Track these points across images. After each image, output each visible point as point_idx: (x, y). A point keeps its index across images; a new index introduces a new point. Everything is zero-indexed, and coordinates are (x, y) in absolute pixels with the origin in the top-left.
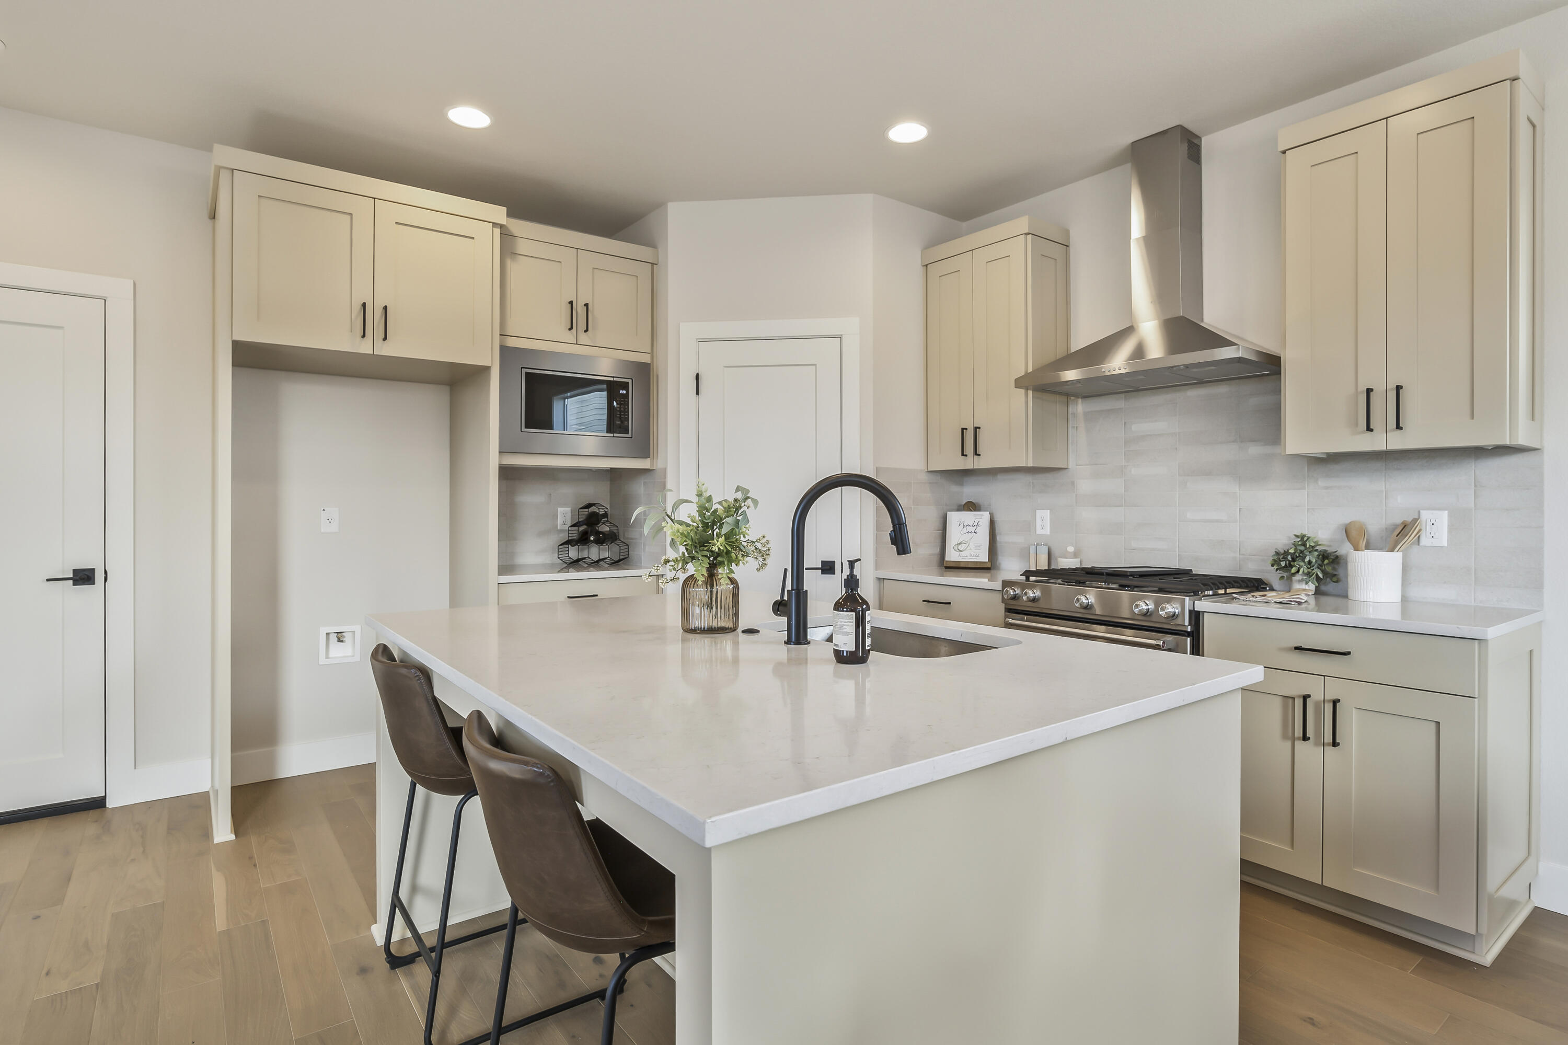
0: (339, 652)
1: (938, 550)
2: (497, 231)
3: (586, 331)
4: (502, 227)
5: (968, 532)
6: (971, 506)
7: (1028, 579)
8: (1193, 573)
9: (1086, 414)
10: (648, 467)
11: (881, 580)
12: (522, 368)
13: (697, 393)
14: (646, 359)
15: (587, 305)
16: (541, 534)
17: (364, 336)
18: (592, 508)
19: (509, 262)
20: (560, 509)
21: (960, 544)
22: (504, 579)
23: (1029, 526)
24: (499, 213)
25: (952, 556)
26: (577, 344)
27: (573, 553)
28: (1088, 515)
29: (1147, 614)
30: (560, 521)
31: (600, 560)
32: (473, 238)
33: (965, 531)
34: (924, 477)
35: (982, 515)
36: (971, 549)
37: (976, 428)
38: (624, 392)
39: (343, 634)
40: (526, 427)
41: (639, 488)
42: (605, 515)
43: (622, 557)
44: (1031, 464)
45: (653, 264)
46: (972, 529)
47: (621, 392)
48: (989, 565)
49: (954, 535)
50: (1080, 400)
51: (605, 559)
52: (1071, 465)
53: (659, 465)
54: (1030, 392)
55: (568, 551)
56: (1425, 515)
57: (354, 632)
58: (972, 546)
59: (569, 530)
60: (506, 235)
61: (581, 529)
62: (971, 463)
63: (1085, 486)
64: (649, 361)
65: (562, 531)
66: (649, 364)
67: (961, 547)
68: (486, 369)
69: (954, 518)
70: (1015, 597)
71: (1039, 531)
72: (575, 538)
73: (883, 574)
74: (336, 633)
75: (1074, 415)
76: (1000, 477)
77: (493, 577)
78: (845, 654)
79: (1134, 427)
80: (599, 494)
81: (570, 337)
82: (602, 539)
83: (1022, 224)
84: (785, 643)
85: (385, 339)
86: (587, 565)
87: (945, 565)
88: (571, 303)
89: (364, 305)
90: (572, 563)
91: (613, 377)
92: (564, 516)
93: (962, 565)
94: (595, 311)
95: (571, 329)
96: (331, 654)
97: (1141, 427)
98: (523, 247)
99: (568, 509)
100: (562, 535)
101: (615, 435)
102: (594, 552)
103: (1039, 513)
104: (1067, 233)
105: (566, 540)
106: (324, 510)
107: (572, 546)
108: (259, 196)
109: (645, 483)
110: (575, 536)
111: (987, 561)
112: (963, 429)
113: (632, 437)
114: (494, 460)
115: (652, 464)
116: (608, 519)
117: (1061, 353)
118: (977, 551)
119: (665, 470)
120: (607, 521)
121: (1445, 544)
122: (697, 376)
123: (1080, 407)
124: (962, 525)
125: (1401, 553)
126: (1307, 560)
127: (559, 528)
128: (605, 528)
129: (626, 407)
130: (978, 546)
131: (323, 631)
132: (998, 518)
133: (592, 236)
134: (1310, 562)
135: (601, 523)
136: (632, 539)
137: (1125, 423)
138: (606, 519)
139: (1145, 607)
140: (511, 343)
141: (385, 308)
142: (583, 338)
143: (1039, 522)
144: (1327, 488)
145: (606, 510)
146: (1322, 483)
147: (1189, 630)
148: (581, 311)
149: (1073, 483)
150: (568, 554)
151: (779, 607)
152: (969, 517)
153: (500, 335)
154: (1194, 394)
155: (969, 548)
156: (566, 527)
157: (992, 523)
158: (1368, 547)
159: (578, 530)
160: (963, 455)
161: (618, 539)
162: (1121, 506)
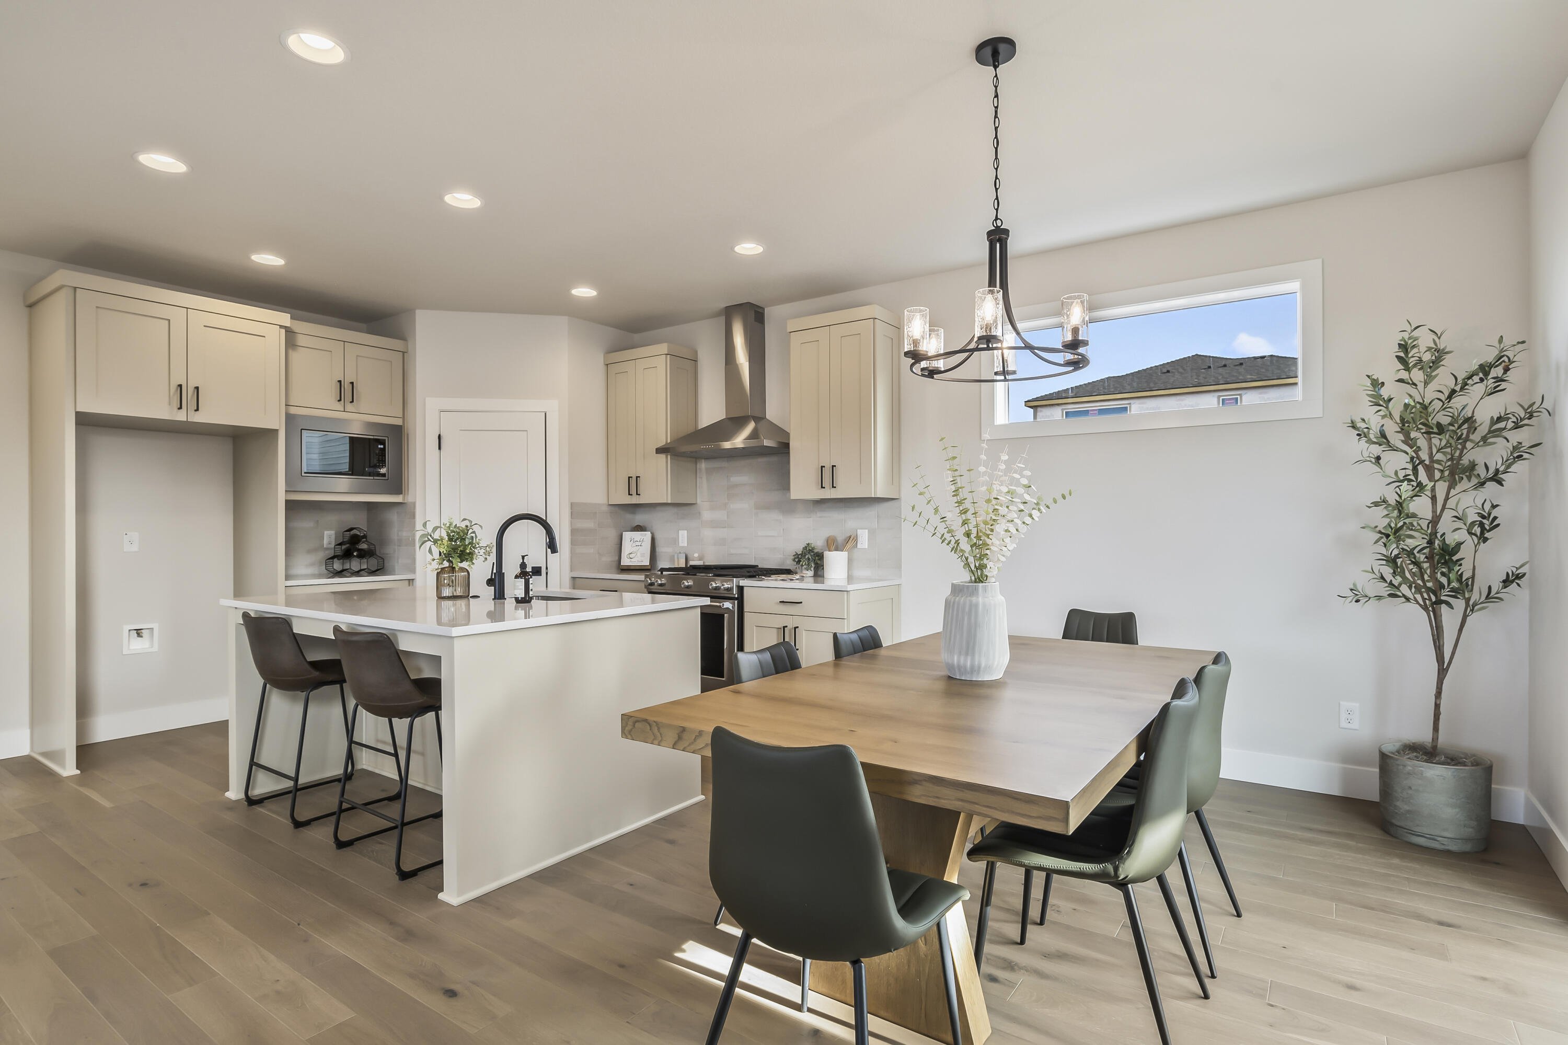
0: (138, 645)
1: (617, 558)
2: (283, 331)
3: (352, 401)
4: (285, 327)
5: (637, 546)
6: (639, 528)
7: (662, 573)
8: (759, 567)
9: (707, 469)
10: (400, 501)
11: (574, 578)
12: (301, 429)
13: (440, 448)
14: (398, 422)
15: (352, 383)
16: (310, 551)
17: (180, 408)
18: (353, 531)
19: (290, 352)
20: (326, 532)
21: (631, 553)
22: (289, 583)
23: (675, 541)
24: (284, 318)
25: (625, 562)
26: (344, 411)
27: (337, 565)
28: (708, 534)
29: (717, 588)
30: (326, 541)
31: (361, 570)
32: (264, 337)
33: (634, 545)
34: (605, 508)
35: (646, 534)
37: (637, 477)
38: (382, 446)
39: (142, 631)
41: (393, 517)
42: (365, 536)
43: (379, 568)
44: (669, 502)
45: (404, 353)
46: (639, 544)
47: (379, 446)
48: (649, 568)
49: (627, 547)
50: (703, 460)
51: (365, 569)
52: (699, 501)
53: (409, 499)
54: (669, 457)
55: (333, 564)
56: (859, 532)
57: (152, 629)
58: (639, 554)
59: (334, 548)
60: (289, 332)
61: (344, 547)
62: (634, 500)
63: (707, 515)
64: (401, 424)
65: (327, 549)
66: (401, 426)
67: (631, 556)
68: (275, 432)
69: (627, 536)
70: (652, 584)
71: (681, 544)
72: (339, 554)
73: (576, 575)
74: (135, 630)
75: (700, 469)
76: (658, 508)
77: (282, 582)
78: (520, 599)
79: (732, 479)
80: (359, 521)
81: (339, 406)
82: (363, 555)
83: (663, 348)
84: (493, 599)
85: (197, 410)
86: (350, 574)
87: (621, 568)
88: (340, 381)
89: (180, 386)
90: (337, 573)
91: (374, 436)
92: (329, 537)
93: (632, 568)
94: (359, 387)
95: (340, 400)
96: (132, 647)
97: (736, 479)
98: (301, 340)
99: (333, 532)
100: (327, 552)
101: (375, 478)
102: (355, 564)
103: (681, 532)
104: (696, 353)
105: (332, 555)
106: (126, 534)
107: (338, 559)
108: (97, 307)
109: (397, 512)
110: (339, 553)
111: (648, 564)
112: (629, 477)
113: (388, 480)
114: (282, 497)
115: (404, 498)
116: (366, 539)
117: (691, 430)
118: (643, 558)
119: (414, 504)
120: (366, 541)
121: (867, 547)
122: (439, 437)
123: (703, 465)
124: (632, 541)
125: (847, 552)
126: (807, 557)
127: (325, 546)
128: (364, 546)
129: (384, 457)
130: (643, 555)
131: (127, 628)
132: (657, 536)
133: (356, 332)
134: (809, 559)
135: (361, 542)
136: (387, 554)
137: (728, 476)
138: (365, 540)
139: (714, 585)
140: (293, 411)
141: (197, 388)
142: (349, 407)
143: (681, 538)
144: (820, 517)
145: (365, 533)
146: (819, 514)
147: (736, 596)
148: (348, 387)
149: (700, 513)
150: (333, 566)
151: (490, 582)
152: (637, 535)
153: (286, 405)
154: (762, 460)
155: (637, 556)
156: (333, 546)
157: (653, 540)
158: (837, 549)
159: (341, 548)
160: (629, 494)
161: (376, 554)
162: (725, 527)
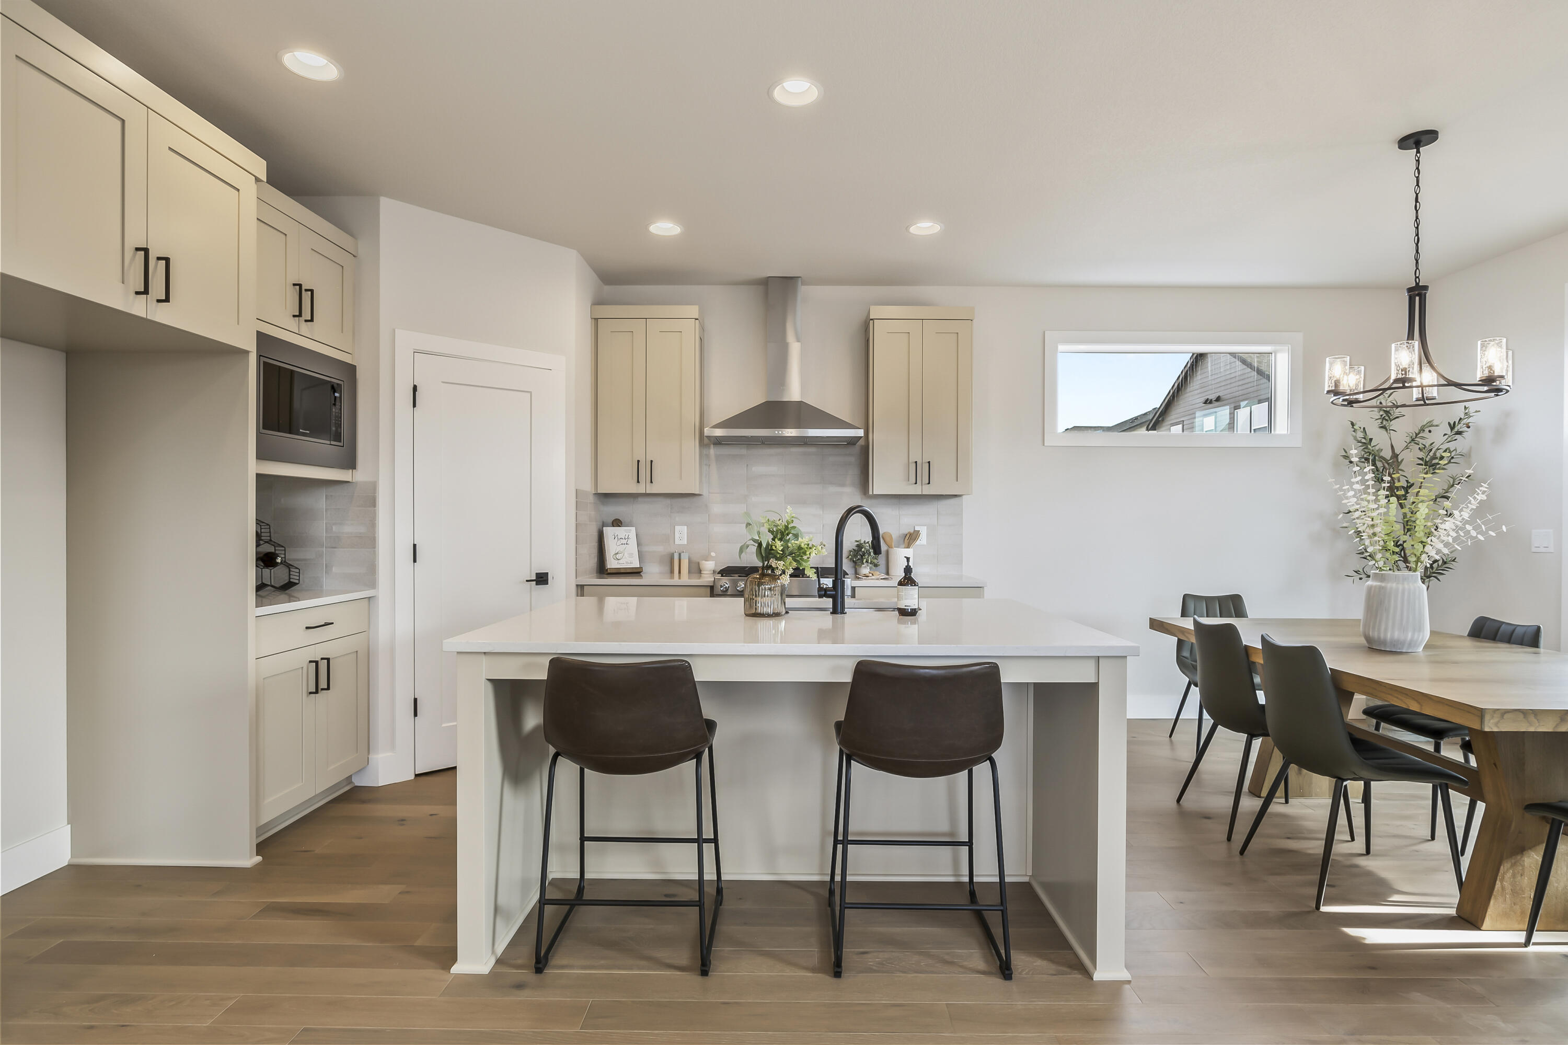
1: (601, 559)
5: (622, 544)
6: (620, 522)
10: (350, 480)
11: (581, 586)
13: (414, 405)
15: (312, 289)
17: (146, 293)
21: (617, 553)
23: (670, 538)
25: (611, 564)
28: (718, 529)
32: (240, 192)
33: (619, 543)
34: (591, 499)
35: (631, 530)
36: (626, 558)
37: (651, 461)
38: (338, 395)
40: (264, 428)
46: (624, 541)
47: (335, 395)
48: (641, 570)
49: (611, 547)
52: (706, 492)
56: (918, 528)
58: (626, 554)
63: (717, 508)
64: (353, 363)
66: (353, 366)
67: (618, 556)
68: (247, 353)
69: (609, 532)
71: (679, 542)
73: (582, 581)
75: (707, 455)
76: (640, 499)
77: (251, 606)
79: (754, 469)
81: (292, 324)
85: (165, 302)
87: (607, 571)
94: (319, 297)
97: (759, 469)
103: (678, 528)
111: (639, 566)
112: (639, 461)
113: (343, 446)
114: (252, 467)
115: (354, 475)
118: (630, 559)
122: (414, 388)
123: (712, 451)
124: (615, 538)
129: (340, 412)
130: (631, 555)
132: (644, 532)
137: (747, 465)
141: (168, 260)
143: (677, 535)
148: (308, 296)
149: (706, 506)
152: (620, 531)
153: (258, 320)
155: (624, 557)
157: (639, 537)
160: (637, 482)
